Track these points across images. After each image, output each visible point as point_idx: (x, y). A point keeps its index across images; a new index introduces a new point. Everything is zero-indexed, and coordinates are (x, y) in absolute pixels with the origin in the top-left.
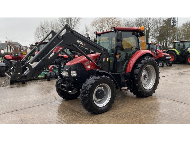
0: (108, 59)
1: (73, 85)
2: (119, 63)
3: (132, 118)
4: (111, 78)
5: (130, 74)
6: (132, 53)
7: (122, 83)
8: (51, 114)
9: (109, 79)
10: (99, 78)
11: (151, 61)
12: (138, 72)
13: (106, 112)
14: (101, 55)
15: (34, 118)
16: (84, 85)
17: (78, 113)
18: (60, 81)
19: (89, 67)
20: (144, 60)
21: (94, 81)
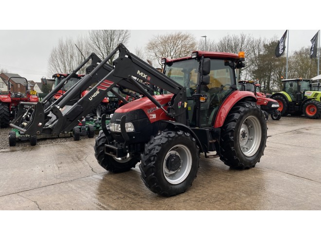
0: (186, 104)
1: (127, 147)
2: (203, 111)
3: (228, 202)
4: (192, 135)
5: (222, 131)
6: (224, 96)
7: (209, 144)
8: (89, 196)
9: (189, 138)
10: (173, 134)
11: (255, 110)
12: (234, 127)
13: (183, 193)
14: (174, 97)
15: (59, 202)
16: (148, 147)
17: (135, 195)
18: (102, 140)
19: (154, 116)
20: (244, 106)
21: (164, 140)
